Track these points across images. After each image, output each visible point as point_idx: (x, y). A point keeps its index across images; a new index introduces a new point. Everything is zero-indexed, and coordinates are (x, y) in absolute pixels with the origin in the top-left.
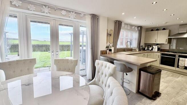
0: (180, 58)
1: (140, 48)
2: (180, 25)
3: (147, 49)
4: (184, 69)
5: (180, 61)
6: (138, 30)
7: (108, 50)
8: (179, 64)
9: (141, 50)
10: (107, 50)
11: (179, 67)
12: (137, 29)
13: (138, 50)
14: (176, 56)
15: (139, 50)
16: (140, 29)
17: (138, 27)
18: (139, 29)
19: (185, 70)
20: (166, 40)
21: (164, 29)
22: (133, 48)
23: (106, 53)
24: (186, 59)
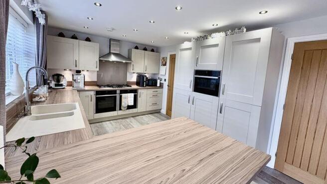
2: (111, 39)
3: (56, 85)
5: (123, 100)
8: (123, 104)
11: (122, 108)
19: (128, 110)
20: (96, 62)
21: (88, 40)
24: (128, 94)
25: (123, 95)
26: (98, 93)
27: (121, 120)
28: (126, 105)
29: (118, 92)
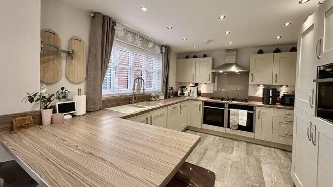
0: (231, 109)
1: (168, 91)
2: (226, 50)
3: (181, 94)
4: (238, 129)
5: (231, 116)
6: (162, 52)
7: (46, 108)
8: (231, 121)
9: (169, 97)
10: (44, 111)
11: (231, 126)
12: (159, 51)
13: (162, 97)
14: (225, 106)
15: (166, 98)
16: (167, 51)
17: (162, 47)
18: (164, 51)
19: (239, 131)
20: (209, 75)
21: (205, 56)
22: (153, 94)
23: (41, 123)
24: (239, 111)
25: (232, 110)
26: (205, 103)
27: (229, 140)
28: (236, 124)
29: (227, 106)
